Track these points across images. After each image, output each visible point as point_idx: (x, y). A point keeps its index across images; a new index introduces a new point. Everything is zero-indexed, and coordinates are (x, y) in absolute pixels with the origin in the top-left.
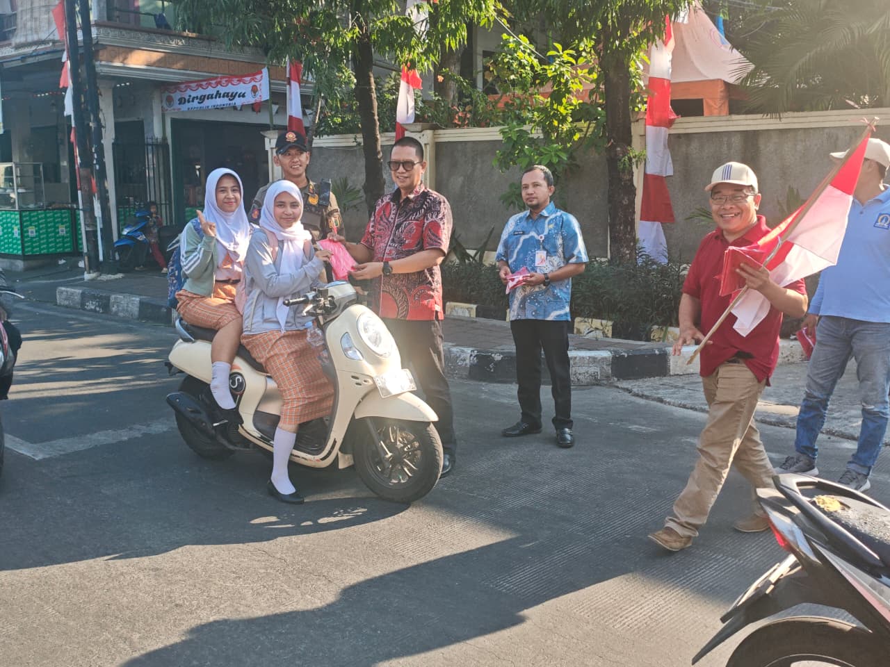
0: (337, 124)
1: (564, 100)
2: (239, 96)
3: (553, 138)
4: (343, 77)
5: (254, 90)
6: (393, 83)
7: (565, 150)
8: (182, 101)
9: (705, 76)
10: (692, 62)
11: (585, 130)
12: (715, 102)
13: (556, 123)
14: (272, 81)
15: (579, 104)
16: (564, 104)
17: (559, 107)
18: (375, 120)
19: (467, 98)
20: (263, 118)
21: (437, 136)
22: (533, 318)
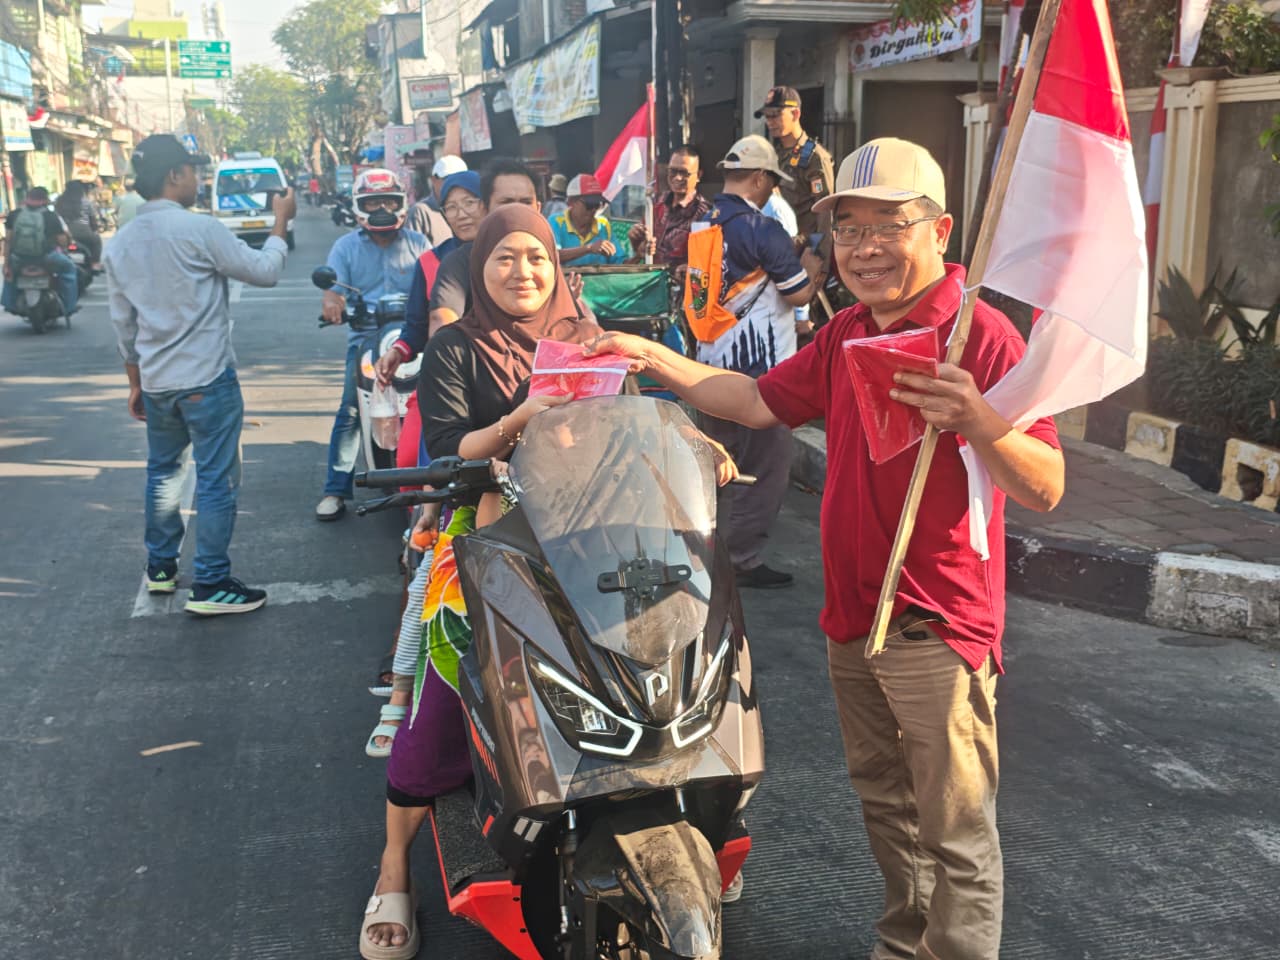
2: (945, 38)
5: (964, 26)
8: (876, 51)
14: (986, 9)
21: (1223, 91)
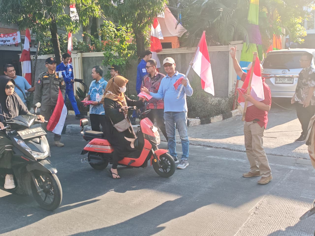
0: (46, 51)
1: (124, 43)
2: (7, 41)
3: (121, 56)
4: (48, 34)
5: (14, 39)
6: (66, 36)
7: (125, 60)
9: (172, 35)
10: (168, 30)
11: (131, 53)
12: (175, 43)
13: (122, 51)
14: (21, 35)
15: (129, 44)
16: (124, 44)
17: (122, 45)
18: (59, 50)
19: (93, 42)
20: (19, 49)
21: (83, 55)
22: (95, 113)
